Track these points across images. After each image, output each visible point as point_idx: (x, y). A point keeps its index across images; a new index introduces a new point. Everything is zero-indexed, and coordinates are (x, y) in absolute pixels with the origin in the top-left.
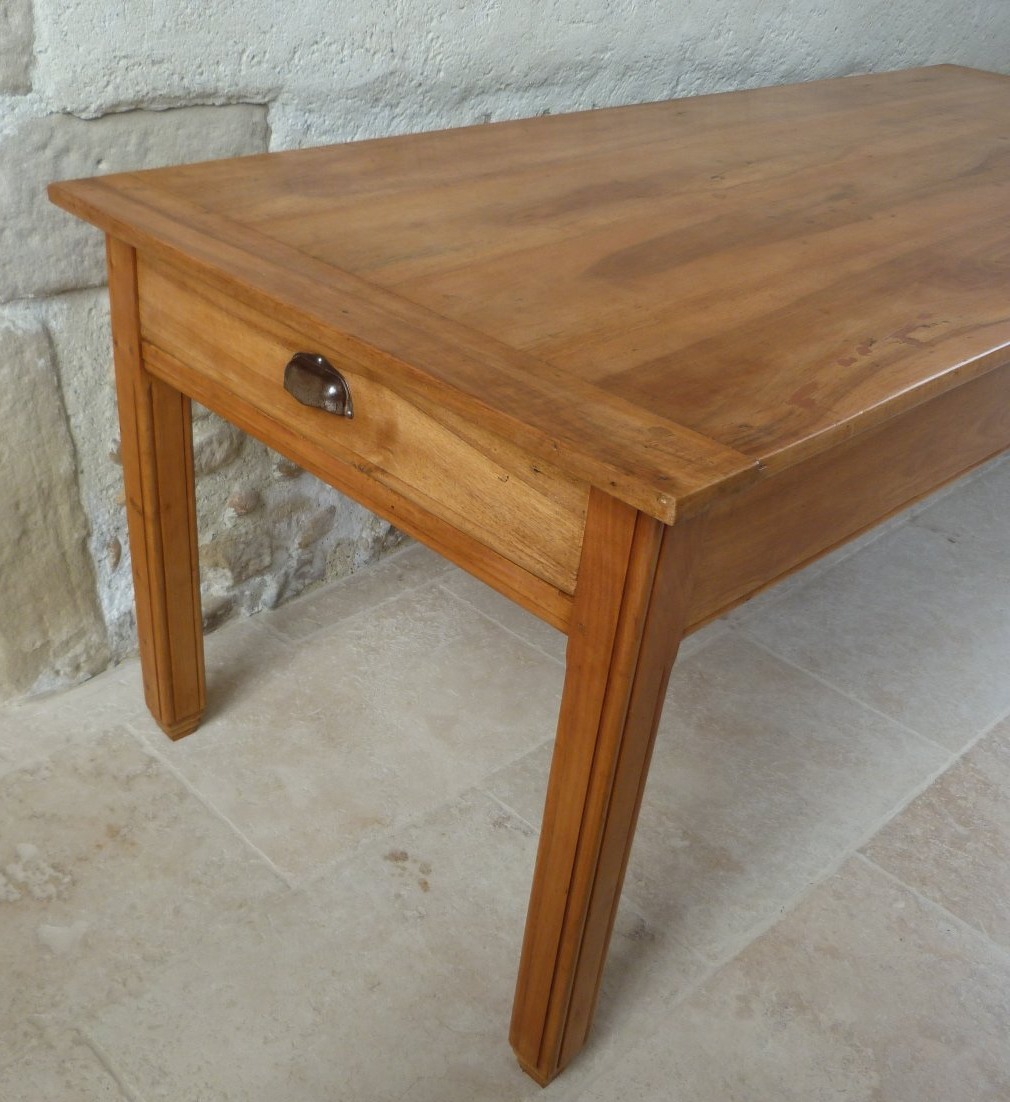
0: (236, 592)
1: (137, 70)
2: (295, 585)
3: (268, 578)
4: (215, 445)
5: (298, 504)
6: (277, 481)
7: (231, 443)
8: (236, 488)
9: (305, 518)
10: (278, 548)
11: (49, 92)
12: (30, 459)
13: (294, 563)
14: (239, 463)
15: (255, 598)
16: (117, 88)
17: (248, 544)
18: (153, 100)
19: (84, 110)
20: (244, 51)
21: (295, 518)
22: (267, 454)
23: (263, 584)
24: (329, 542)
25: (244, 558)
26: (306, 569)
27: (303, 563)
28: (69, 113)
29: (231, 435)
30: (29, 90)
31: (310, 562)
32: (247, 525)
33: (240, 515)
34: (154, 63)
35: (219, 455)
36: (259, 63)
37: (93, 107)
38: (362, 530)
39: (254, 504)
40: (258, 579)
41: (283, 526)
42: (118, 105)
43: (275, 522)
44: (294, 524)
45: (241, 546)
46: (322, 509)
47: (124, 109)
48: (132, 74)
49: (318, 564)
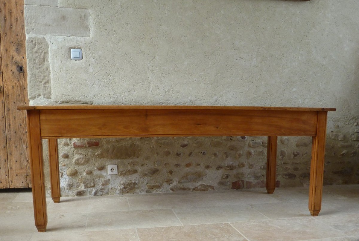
0: (86, 190)
1: (66, 97)
2: (100, 193)
3: (93, 189)
4: (82, 159)
5: (101, 176)
6: (96, 170)
7: (85, 160)
8: (87, 169)
9: (103, 180)
10: (97, 184)
11: (53, 99)
12: (46, 153)
13: (100, 188)
14: (88, 164)
15: (91, 192)
16: (63, 99)
17: (88, 180)
18: (69, 101)
19: (58, 102)
20: (85, 95)
21: (101, 179)
22: (94, 164)
23: (92, 190)
24: (110, 186)
25: (87, 183)
26: (103, 190)
27: (102, 189)
28: (56, 102)
29: (85, 158)
30: (50, 98)
31: (104, 189)
32: (88, 176)
33: (87, 174)
34: (69, 96)
35: (83, 161)
36: (88, 97)
37: (60, 101)
38: (118, 186)
39: (90, 173)
40: (91, 189)
41: (98, 179)
42: (64, 101)
43: (95, 178)
44: (100, 180)
45: (87, 180)
46: (107, 179)
47: (65, 102)
48: (65, 97)
49: (106, 191)
